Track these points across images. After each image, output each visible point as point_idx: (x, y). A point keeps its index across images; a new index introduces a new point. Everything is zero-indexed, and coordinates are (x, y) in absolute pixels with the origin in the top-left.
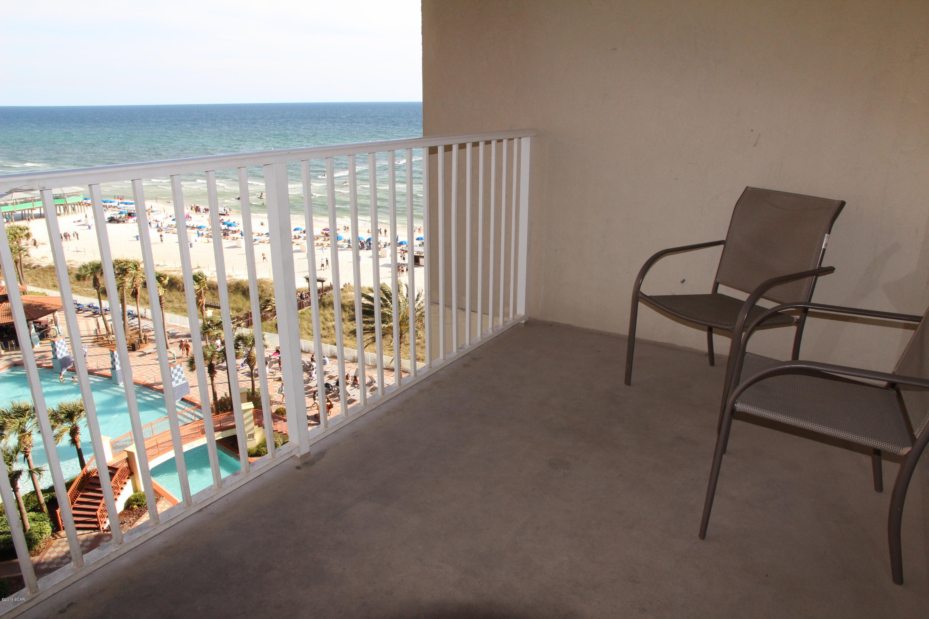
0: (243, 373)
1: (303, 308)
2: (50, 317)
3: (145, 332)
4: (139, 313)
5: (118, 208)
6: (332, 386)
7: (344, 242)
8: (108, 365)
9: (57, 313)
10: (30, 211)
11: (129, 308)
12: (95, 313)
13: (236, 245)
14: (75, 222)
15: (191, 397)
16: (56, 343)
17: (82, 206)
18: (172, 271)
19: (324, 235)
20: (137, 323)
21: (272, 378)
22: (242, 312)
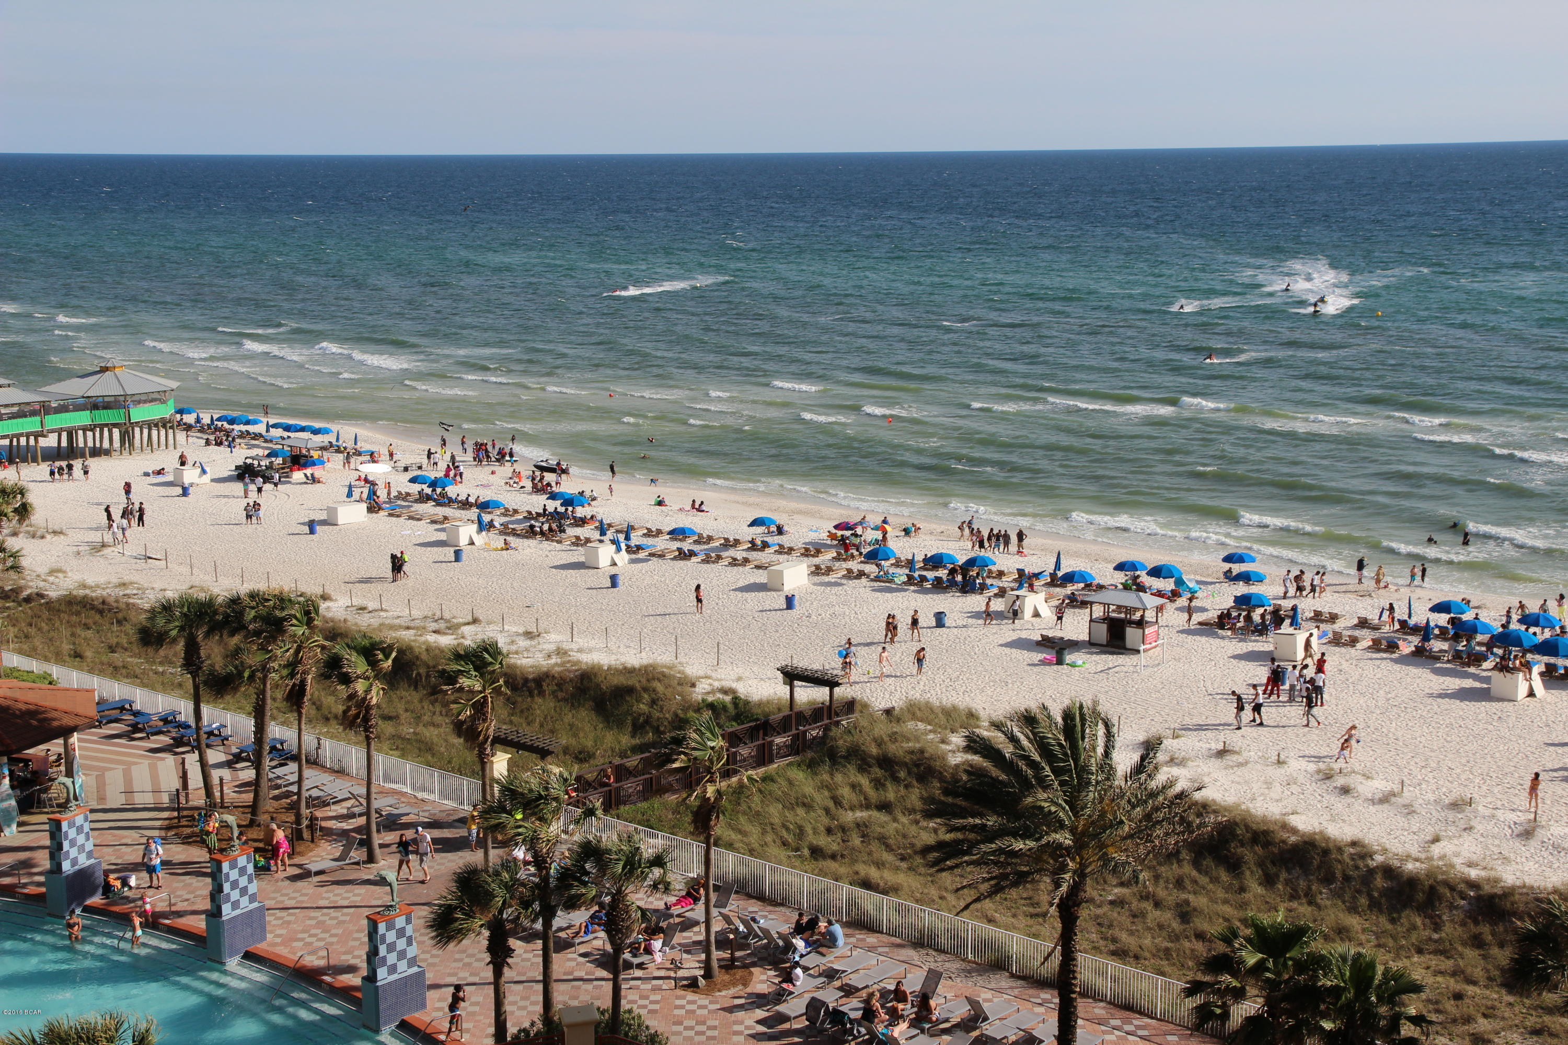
0: (584, 955)
1: (771, 761)
2: (56, 747)
3: (314, 806)
4: (303, 747)
5: (266, 441)
6: (851, 1021)
7: (897, 564)
8: (199, 900)
9: (75, 738)
10: (32, 439)
11: (275, 731)
12: (179, 742)
13: (582, 559)
14: (147, 474)
15: (427, 1019)
16: (65, 826)
17: (171, 431)
18: (400, 627)
19: (835, 542)
20: (294, 778)
21: (669, 978)
22: (592, 762)
